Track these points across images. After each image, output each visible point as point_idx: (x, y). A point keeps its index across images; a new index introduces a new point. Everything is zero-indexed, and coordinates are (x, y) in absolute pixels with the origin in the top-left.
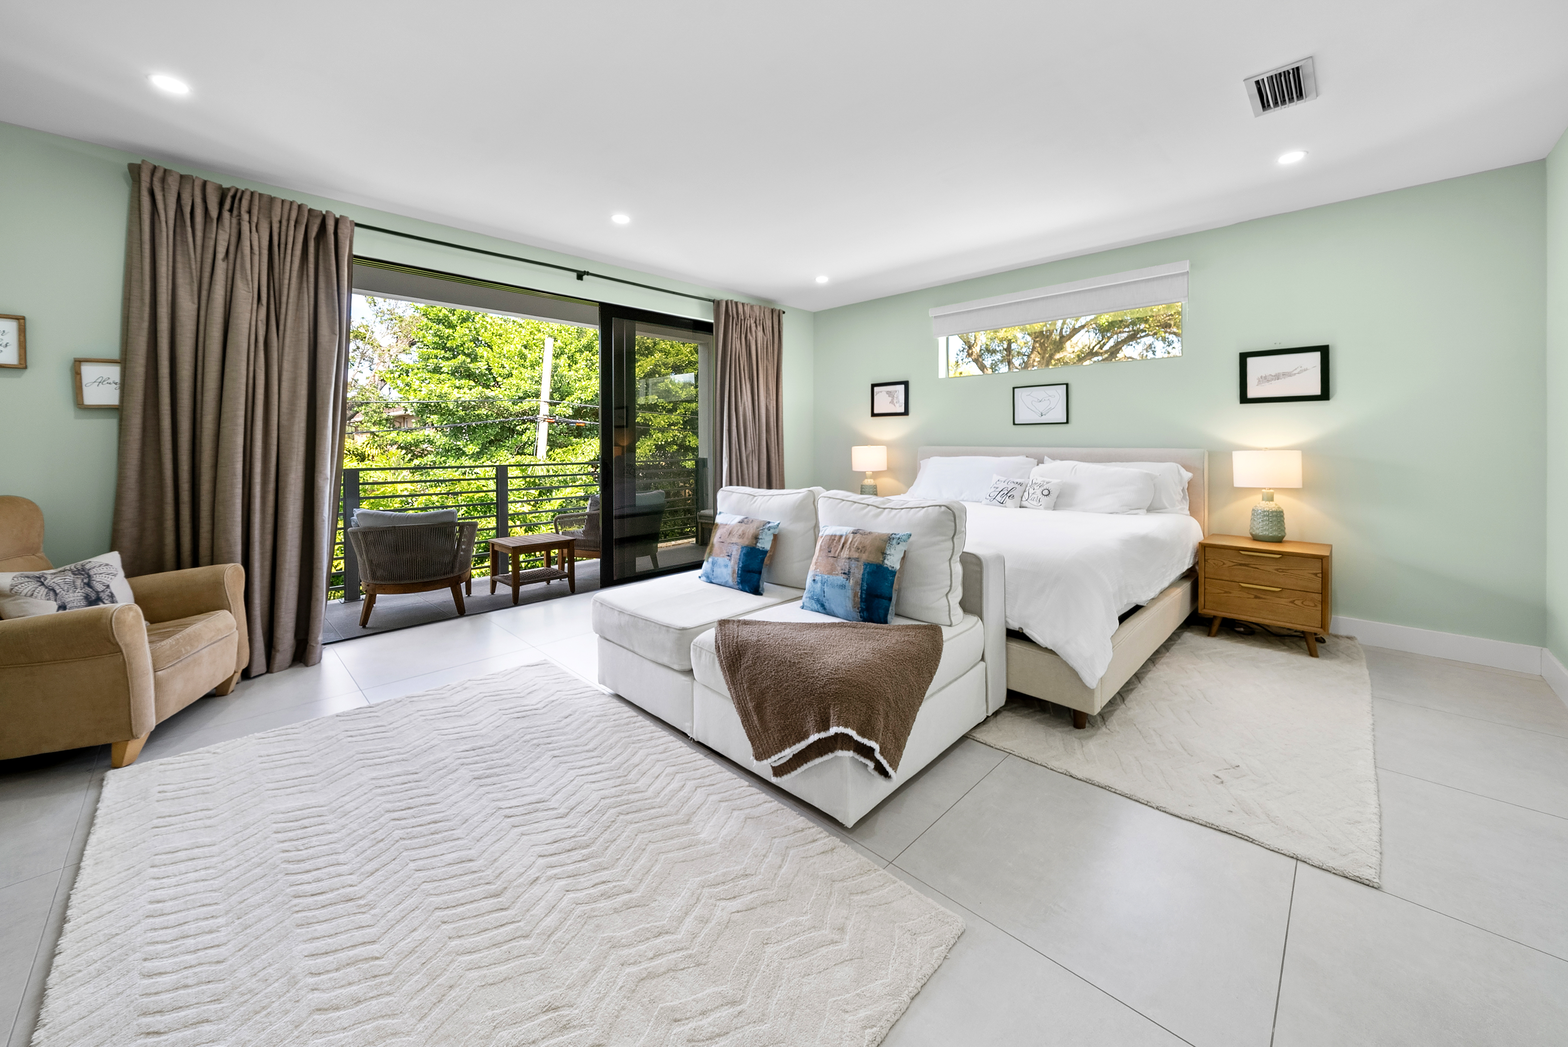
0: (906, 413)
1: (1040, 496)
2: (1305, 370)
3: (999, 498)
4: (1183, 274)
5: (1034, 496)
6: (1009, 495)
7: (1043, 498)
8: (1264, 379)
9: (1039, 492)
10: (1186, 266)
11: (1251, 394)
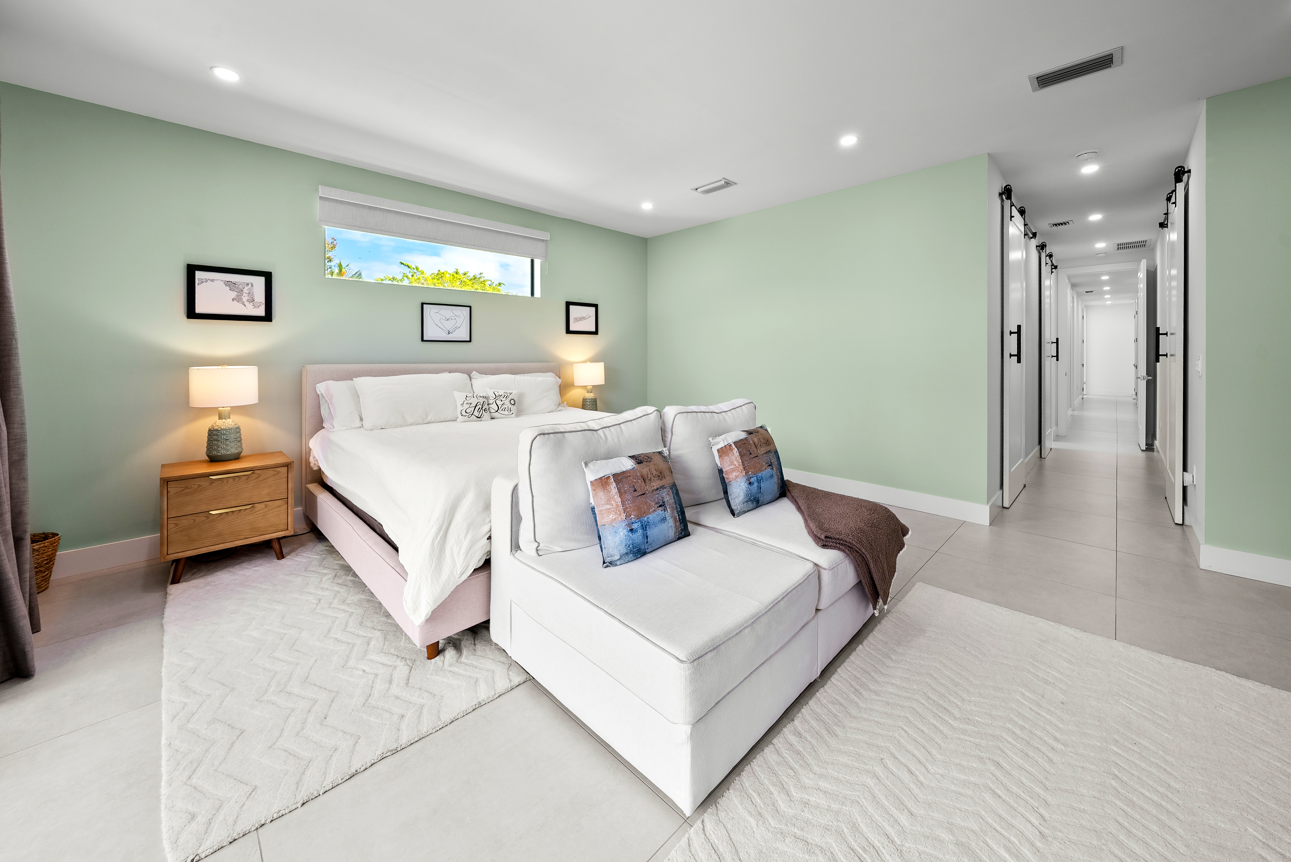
0: (268, 317)
1: (510, 406)
2: (590, 317)
3: (476, 413)
4: (543, 241)
5: (504, 406)
6: (484, 409)
7: (513, 408)
8: (577, 320)
9: (507, 402)
10: (546, 236)
11: (572, 329)
